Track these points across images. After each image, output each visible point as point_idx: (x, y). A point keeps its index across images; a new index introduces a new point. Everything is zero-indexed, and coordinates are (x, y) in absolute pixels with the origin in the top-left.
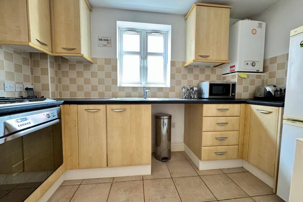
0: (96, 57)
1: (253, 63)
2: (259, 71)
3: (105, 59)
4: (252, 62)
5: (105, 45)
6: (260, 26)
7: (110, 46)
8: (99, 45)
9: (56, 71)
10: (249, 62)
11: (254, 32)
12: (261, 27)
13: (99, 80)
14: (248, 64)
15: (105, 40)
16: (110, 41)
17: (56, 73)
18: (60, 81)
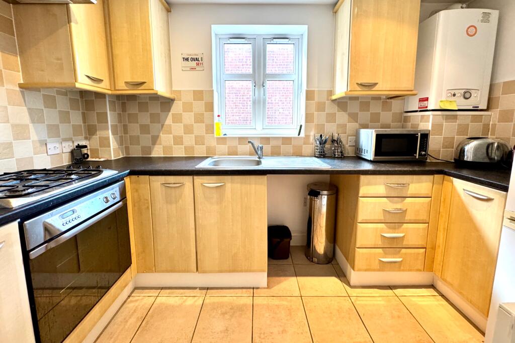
0: (180, 89)
1: (465, 93)
2: (478, 107)
3: (194, 91)
4: (464, 91)
5: (193, 69)
6: (486, 18)
7: (202, 69)
8: (183, 68)
9: (119, 115)
10: (456, 92)
11: (471, 31)
12: (488, 21)
13: (186, 127)
14: (454, 95)
15: (193, 59)
16: (202, 60)
17: (120, 118)
18: (125, 129)
